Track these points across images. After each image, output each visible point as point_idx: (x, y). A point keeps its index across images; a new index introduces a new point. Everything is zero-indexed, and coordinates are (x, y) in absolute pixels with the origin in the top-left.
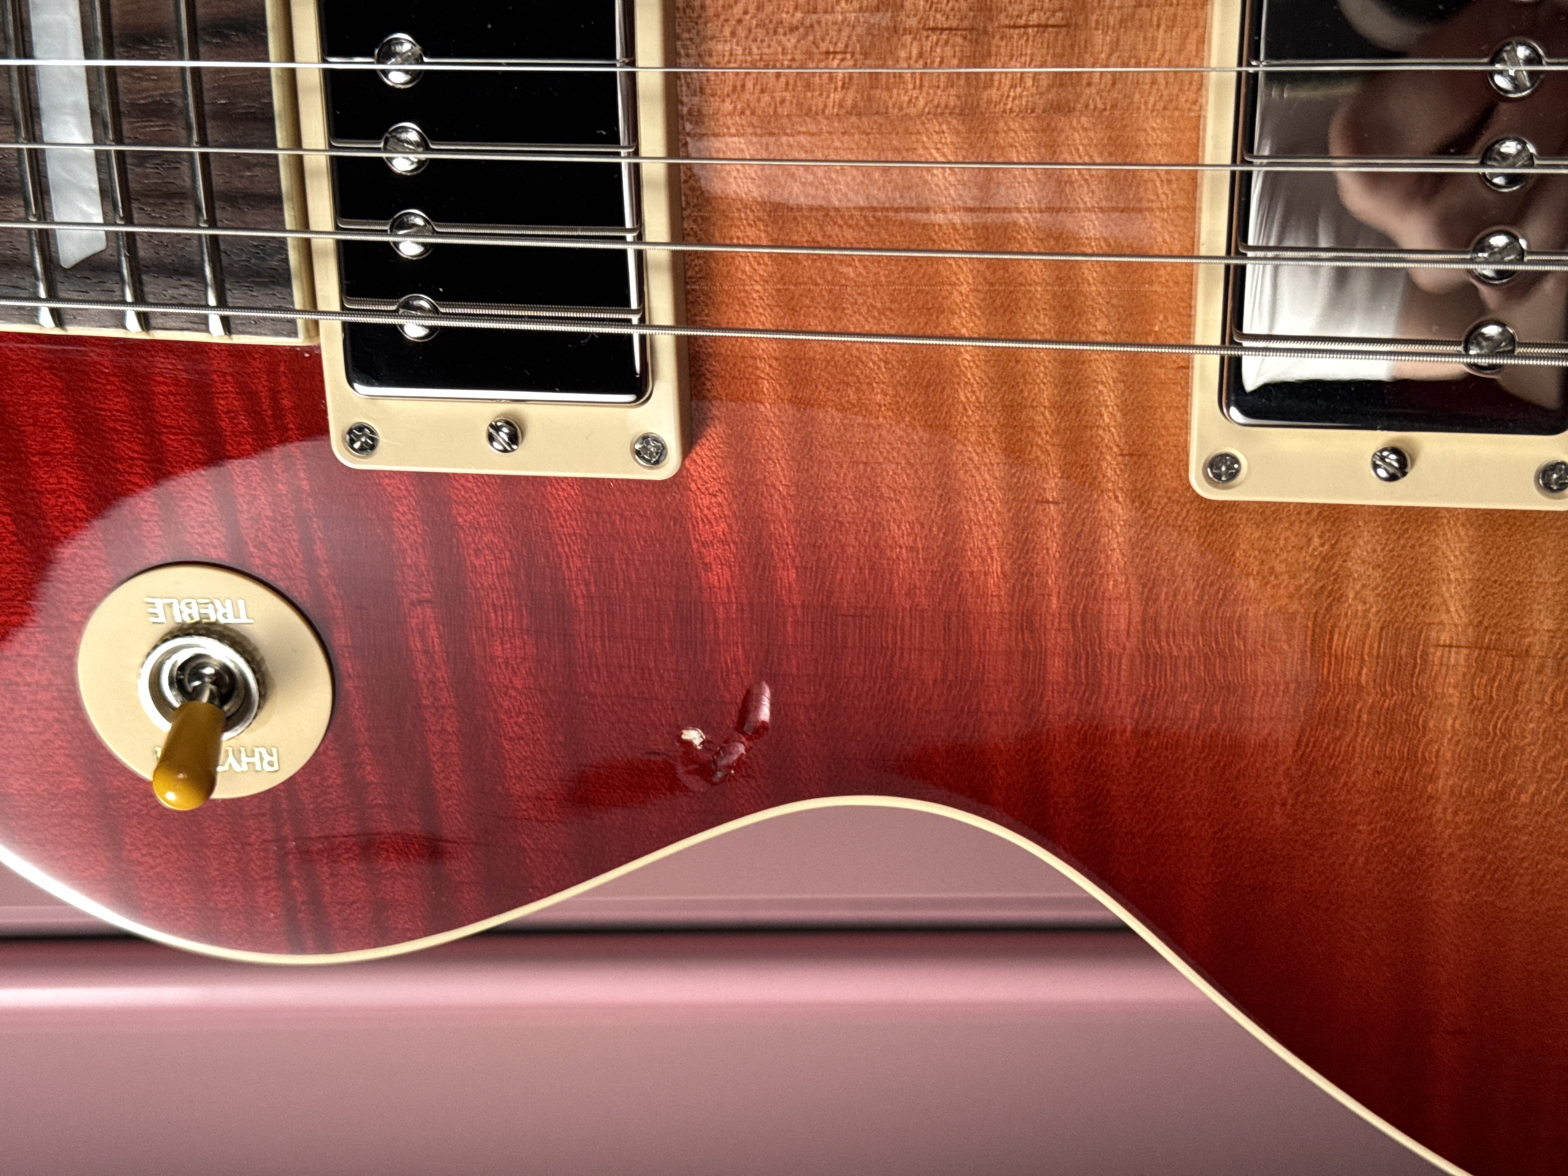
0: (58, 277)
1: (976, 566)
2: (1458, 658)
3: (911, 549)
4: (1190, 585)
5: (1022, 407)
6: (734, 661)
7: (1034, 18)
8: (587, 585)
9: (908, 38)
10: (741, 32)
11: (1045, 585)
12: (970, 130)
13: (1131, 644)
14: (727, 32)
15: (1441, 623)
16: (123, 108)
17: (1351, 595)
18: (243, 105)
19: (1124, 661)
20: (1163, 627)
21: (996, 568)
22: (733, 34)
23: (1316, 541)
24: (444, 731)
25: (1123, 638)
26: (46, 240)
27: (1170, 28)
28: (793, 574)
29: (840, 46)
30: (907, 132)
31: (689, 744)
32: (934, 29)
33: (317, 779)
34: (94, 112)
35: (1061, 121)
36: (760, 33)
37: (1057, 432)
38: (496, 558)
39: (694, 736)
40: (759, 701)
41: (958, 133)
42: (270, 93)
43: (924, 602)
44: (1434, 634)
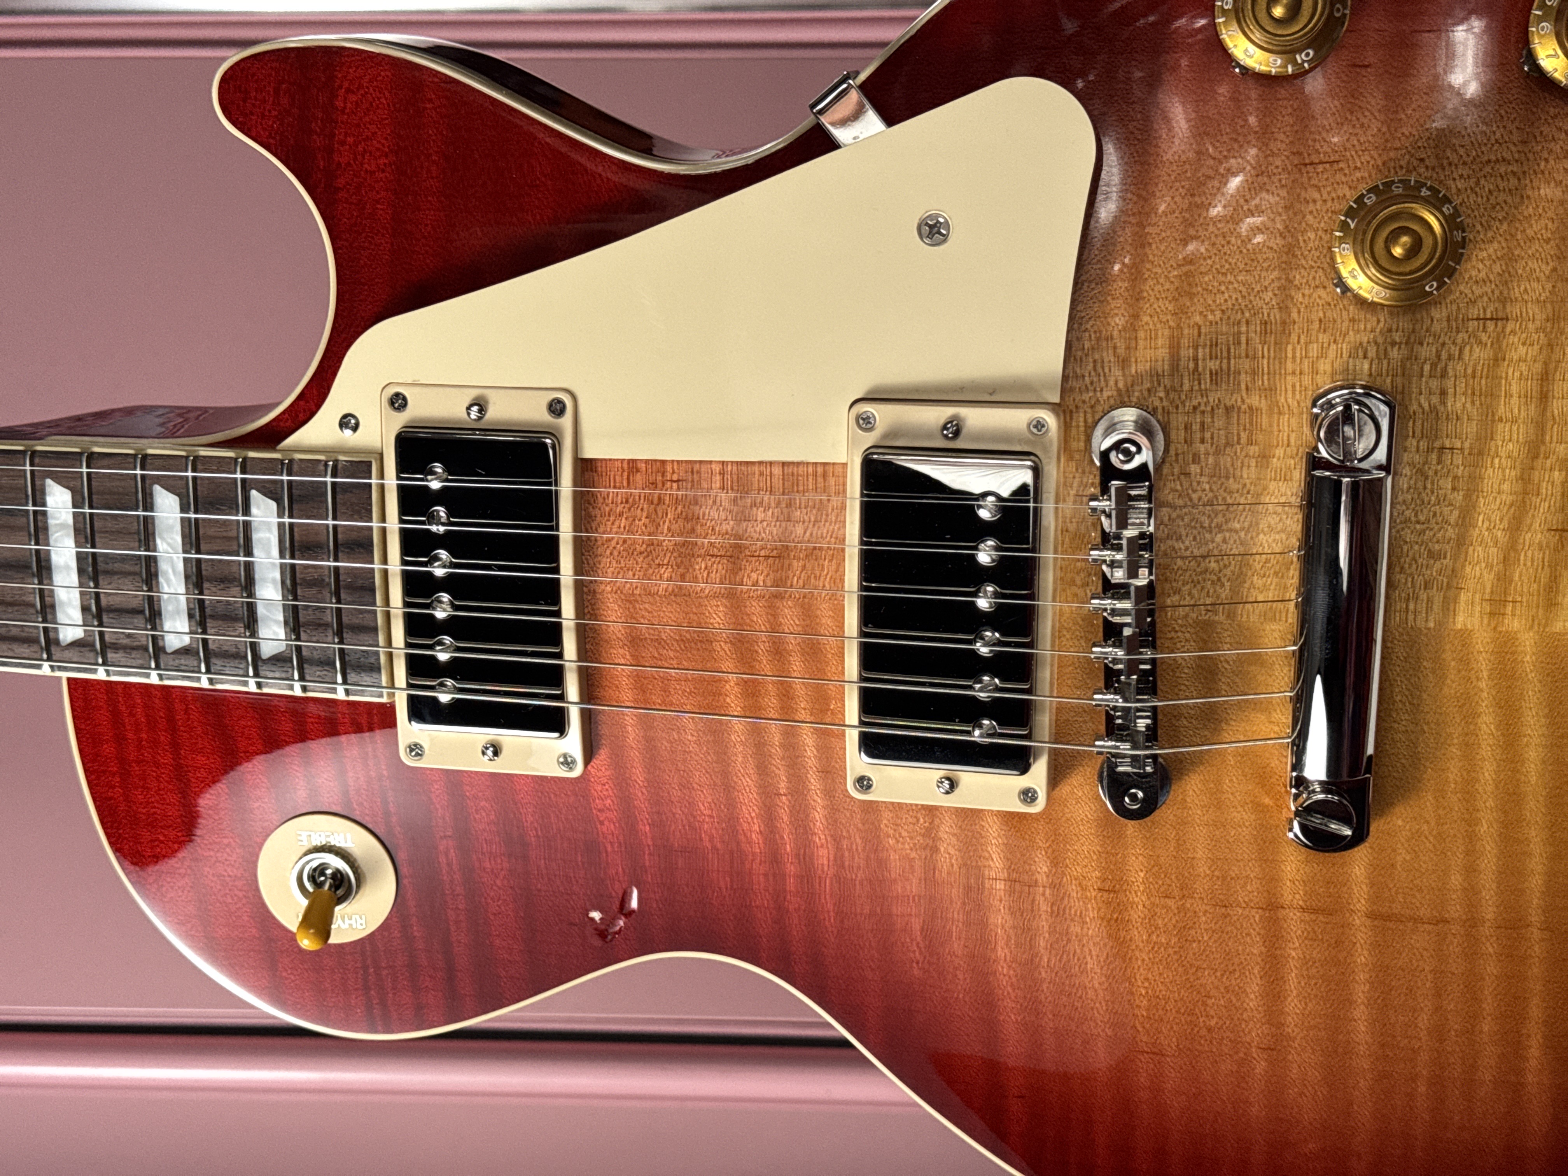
0: (260, 664)
1: (745, 825)
2: (1000, 885)
3: (711, 816)
4: (859, 841)
5: (764, 745)
6: (617, 873)
7: (763, 553)
8: (536, 829)
9: (700, 560)
10: (616, 553)
11: (782, 838)
12: (732, 605)
13: (831, 872)
14: (608, 552)
15: (989, 866)
16: (298, 581)
17: (942, 849)
18: (360, 582)
19: (828, 881)
20: (847, 863)
21: (756, 827)
22: (611, 554)
23: (922, 820)
24: (457, 908)
25: (826, 868)
26: (254, 647)
27: (831, 561)
28: (647, 828)
29: (666, 562)
30: (700, 605)
31: (593, 919)
32: (712, 556)
33: (386, 934)
34: (283, 583)
35: (779, 604)
36: (625, 554)
37: (783, 758)
38: (487, 815)
39: (596, 915)
40: (631, 896)
41: (726, 606)
42: (374, 577)
43: (719, 845)
44: (987, 873)
